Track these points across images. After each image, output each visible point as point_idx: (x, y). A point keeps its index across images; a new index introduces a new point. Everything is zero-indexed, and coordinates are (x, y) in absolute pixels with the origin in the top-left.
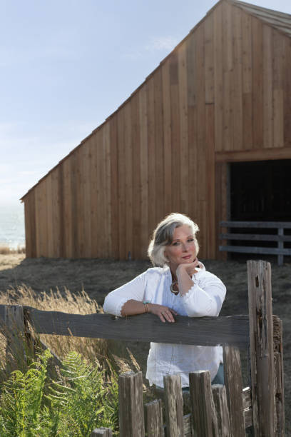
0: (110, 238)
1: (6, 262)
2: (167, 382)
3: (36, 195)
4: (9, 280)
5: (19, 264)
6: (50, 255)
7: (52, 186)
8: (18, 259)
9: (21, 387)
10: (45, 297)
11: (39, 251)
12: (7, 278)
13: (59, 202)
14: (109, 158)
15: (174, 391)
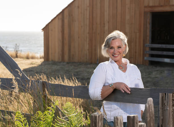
0: (87, 51)
1: (33, 63)
2: (116, 120)
3: (50, 27)
4: (35, 72)
5: (40, 64)
6: (56, 60)
7: (58, 23)
8: (39, 62)
9: (40, 120)
10: (53, 80)
11: (51, 57)
12: (34, 71)
13: (61, 32)
14: (88, 8)
15: (119, 124)
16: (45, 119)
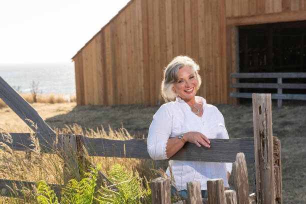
0: (143, 88)
1: (61, 109)
2: (190, 187)
3: (84, 55)
4: (64, 122)
5: (71, 110)
6: (96, 103)
7: (96, 48)
8: (70, 106)
9: (76, 192)
10: (92, 133)
11: (87, 100)
12: (61, 121)
13: (101, 61)
14: (141, 25)
15: (195, 194)
16: (82, 191)
